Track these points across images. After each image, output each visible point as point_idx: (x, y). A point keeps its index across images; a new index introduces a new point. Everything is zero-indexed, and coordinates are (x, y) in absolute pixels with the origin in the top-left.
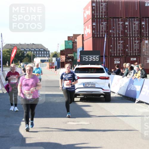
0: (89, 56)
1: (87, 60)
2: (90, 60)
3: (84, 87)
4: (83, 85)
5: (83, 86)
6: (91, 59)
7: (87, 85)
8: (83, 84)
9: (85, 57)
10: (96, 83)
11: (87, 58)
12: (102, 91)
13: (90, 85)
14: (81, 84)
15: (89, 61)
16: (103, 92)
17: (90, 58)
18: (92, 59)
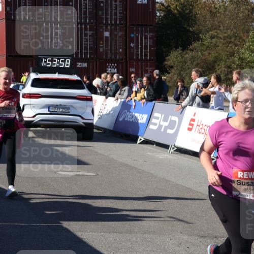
0: (52, 59)
1: (49, 64)
2: (54, 64)
3: (49, 113)
4: (47, 109)
5: (49, 111)
6: (56, 63)
7: (56, 110)
8: (49, 108)
9: (46, 59)
10: (72, 106)
11: (49, 61)
12: (80, 121)
13: (61, 110)
14: (44, 107)
15: (53, 66)
16: (83, 123)
17: (55, 61)
18: (58, 63)
